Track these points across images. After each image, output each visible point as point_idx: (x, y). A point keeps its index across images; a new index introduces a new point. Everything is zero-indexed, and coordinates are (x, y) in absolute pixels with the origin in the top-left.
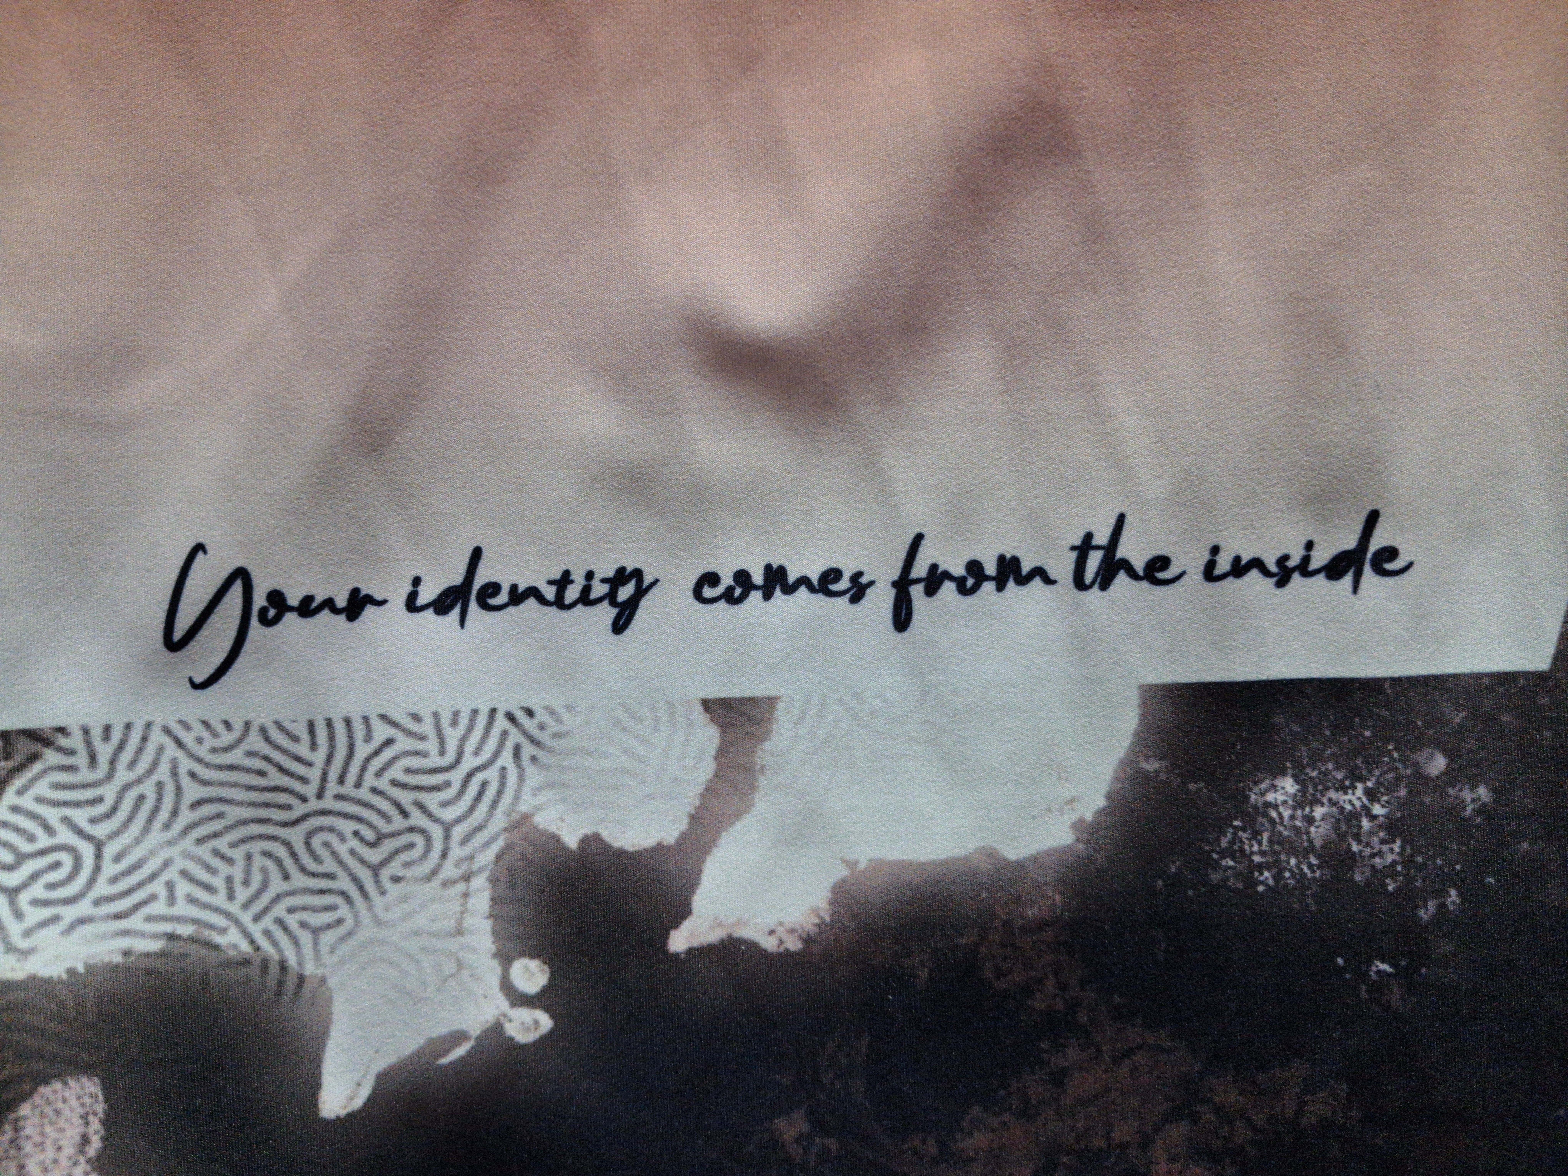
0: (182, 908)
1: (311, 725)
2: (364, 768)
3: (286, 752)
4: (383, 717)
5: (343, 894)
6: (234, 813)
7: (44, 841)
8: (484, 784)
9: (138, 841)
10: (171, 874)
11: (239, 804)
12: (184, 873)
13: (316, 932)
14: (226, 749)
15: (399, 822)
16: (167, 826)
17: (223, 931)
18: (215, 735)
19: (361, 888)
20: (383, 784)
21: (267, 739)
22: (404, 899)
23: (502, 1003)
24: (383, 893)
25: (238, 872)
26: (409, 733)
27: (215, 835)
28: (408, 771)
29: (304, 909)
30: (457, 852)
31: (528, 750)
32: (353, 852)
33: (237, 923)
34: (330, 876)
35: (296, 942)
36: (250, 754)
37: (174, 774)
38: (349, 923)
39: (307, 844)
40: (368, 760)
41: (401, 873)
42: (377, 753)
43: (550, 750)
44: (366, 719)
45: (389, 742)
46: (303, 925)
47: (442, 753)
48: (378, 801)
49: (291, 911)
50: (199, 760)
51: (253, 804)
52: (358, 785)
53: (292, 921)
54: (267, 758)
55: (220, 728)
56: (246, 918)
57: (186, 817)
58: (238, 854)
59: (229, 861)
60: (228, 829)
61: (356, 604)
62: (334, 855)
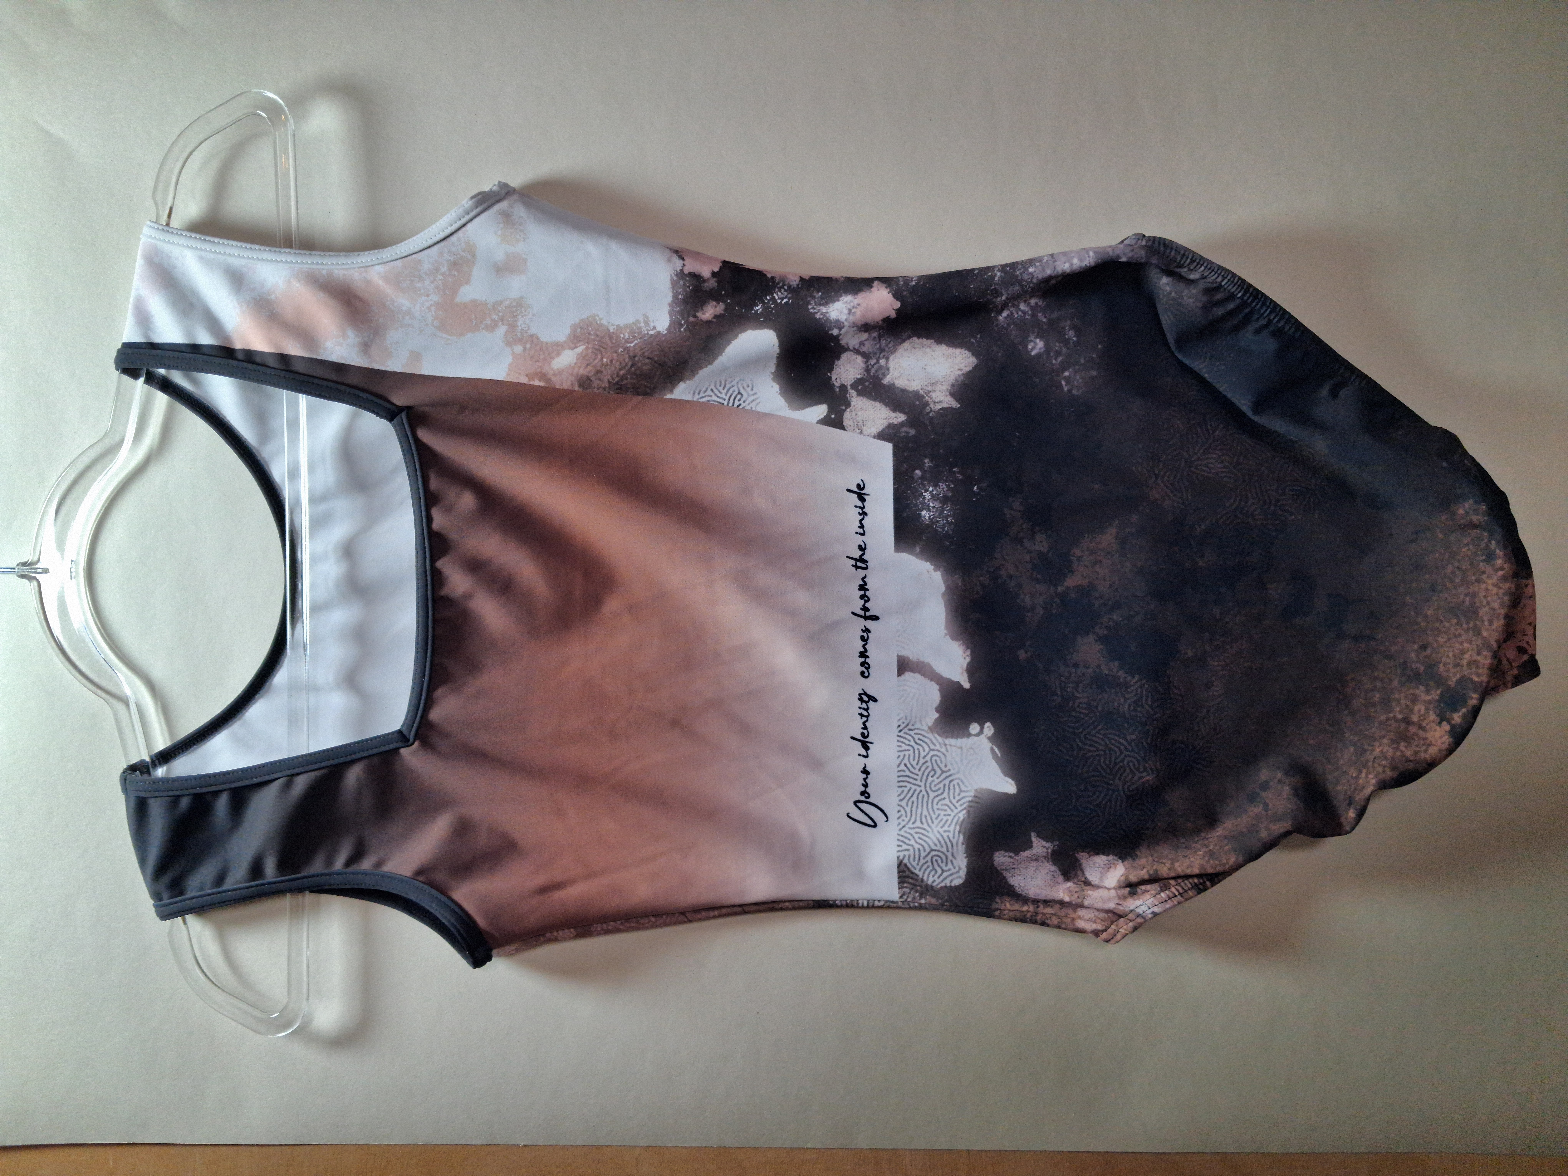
1: (900, 787)
2: (913, 773)
3: (907, 795)
4: (898, 766)
5: (950, 782)
6: (925, 812)
7: (929, 864)
8: (919, 739)
9: (931, 839)
10: (941, 831)
11: (922, 810)
12: (942, 827)
13: (961, 791)
14: (906, 812)
15: (929, 764)
16: (928, 831)
17: (959, 817)
18: (902, 815)
19: (948, 776)
20: (917, 767)
21: (903, 799)
22: (952, 764)
23: (982, 736)
24: (950, 770)
25: (943, 813)
26: (903, 759)
27: (931, 818)
28: (914, 760)
29: (954, 794)
30: (938, 748)
31: (910, 727)
32: (938, 778)
33: (957, 814)
35: (963, 798)
36: (907, 805)
37: (913, 828)
38: (958, 781)
39: (935, 791)
40: (910, 772)
41: (944, 765)
42: (908, 769)
43: (911, 720)
44: (899, 771)
45: (905, 765)
46: (959, 795)
47: (909, 750)
48: (923, 769)
49: (954, 798)
50: (909, 821)
51: (922, 806)
52: (917, 775)
53: (957, 798)
54: (909, 800)
55: (900, 814)
56: (956, 811)
57: (925, 826)
58: (937, 812)
59: (939, 815)
60: (929, 814)
61: (865, 772)
62: (938, 784)
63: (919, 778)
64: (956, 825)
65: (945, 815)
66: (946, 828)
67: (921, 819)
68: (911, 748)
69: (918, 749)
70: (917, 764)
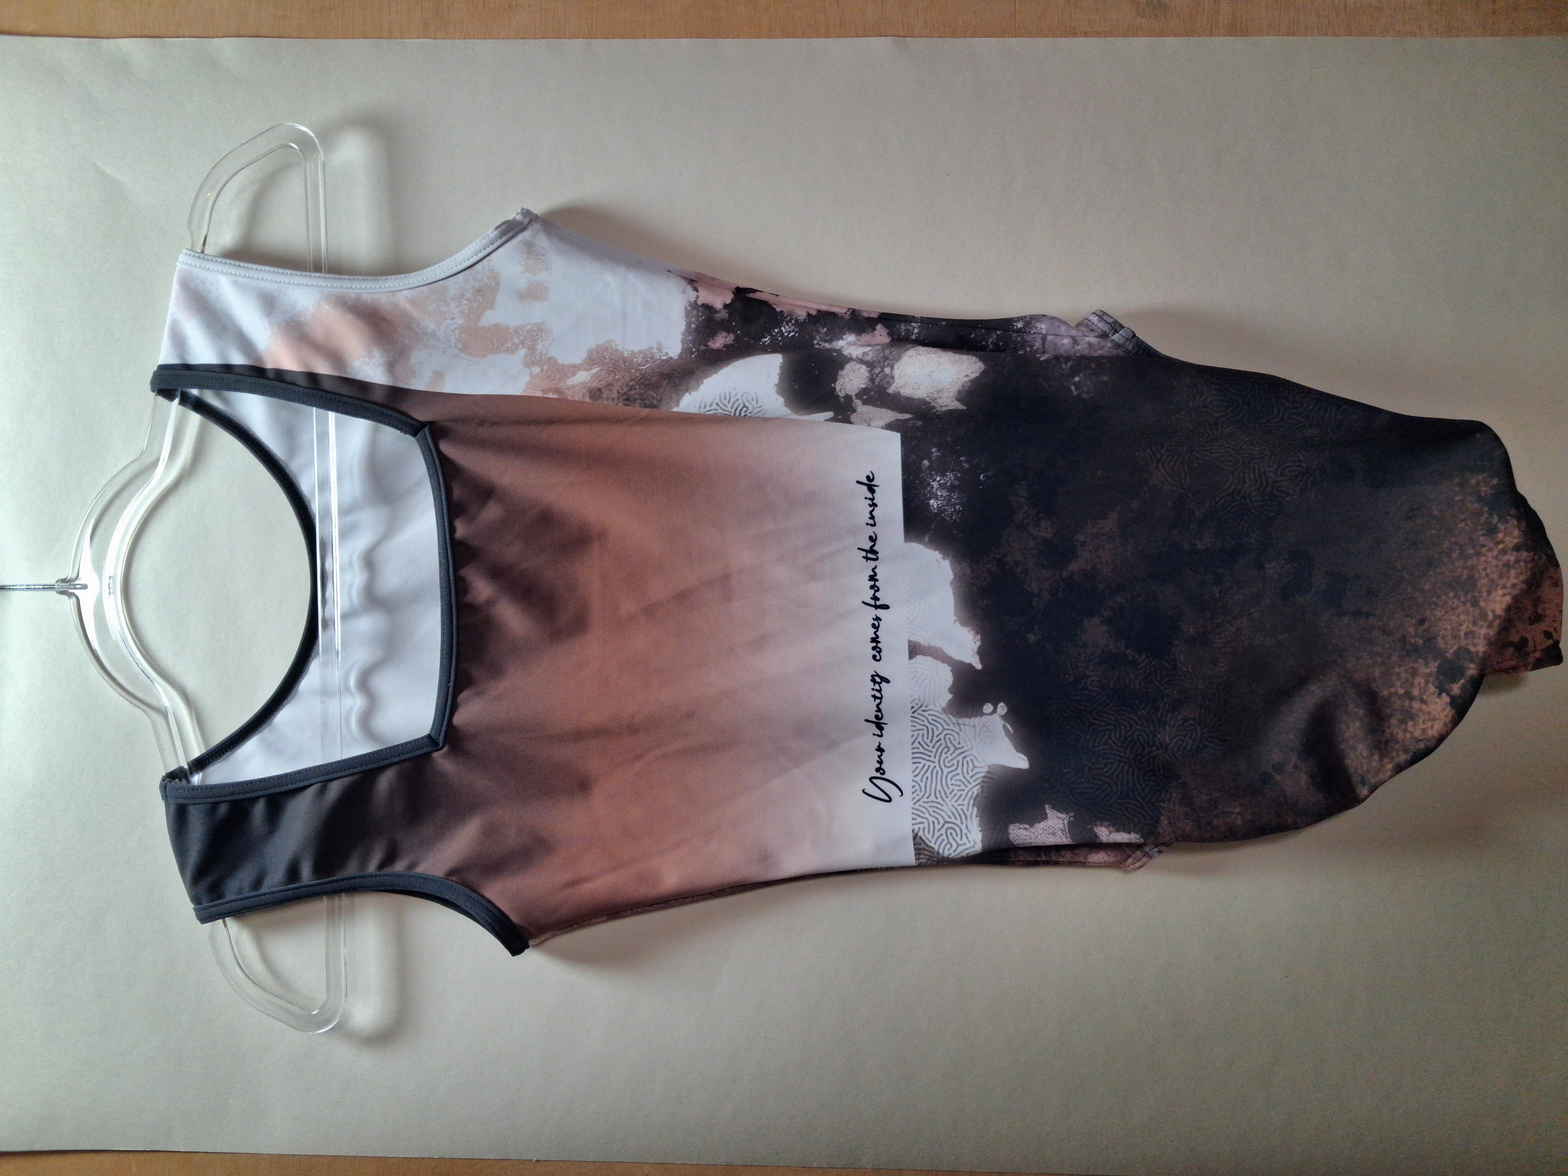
0: (966, 802)
1: (914, 763)
2: (927, 750)
3: (921, 770)
4: (912, 744)
5: (964, 758)
6: (939, 788)
7: (944, 837)
8: (933, 720)
9: (946, 812)
10: (956, 805)
11: (936, 785)
12: (956, 802)
13: (975, 767)
14: (920, 788)
15: (942, 741)
16: (942, 805)
17: (973, 793)
18: (916, 790)
19: (962, 753)
20: (931, 745)
21: (917, 775)
22: (965, 741)
23: (996, 715)
24: (963, 747)
25: (956, 788)
26: (917, 738)
27: (945, 793)
28: (928, 738)
29: (968, 770)
30: (952, 727)
31: (923, 708)
32: (951, 755)
33: (971, 789)
34: (958, 762)
35: (977, 773)
36: (922, 781)
37: (927, 802)
38: (972, 757)
39: (948, 767)
40: (924, 749)
41: (957, 742)
42: (922, 746)
43: (924, 702)
44: (913, 749)
45: (919, 743)
46: (972, 770)
47: (923, 730)
48: (936, 747)
49: (968, 774)
50: (924, 795)
51: (937, 782)
52: (931, 752)
53: (971, 774)
54: (923, 776)
55: (914, 789)
56: (970, 786)
57: (940, 800)
58: (951, 788)
59: (953, 790)
60: (944, 789)
61: (880, 749)
62: (952, 760)
63: (933, 754)
64: (970, 800)
65: (959, 790)
66: (960, 802)
67: (935, 794)
68: (924, 728)
69: (932, 728)
70: (931, 742)
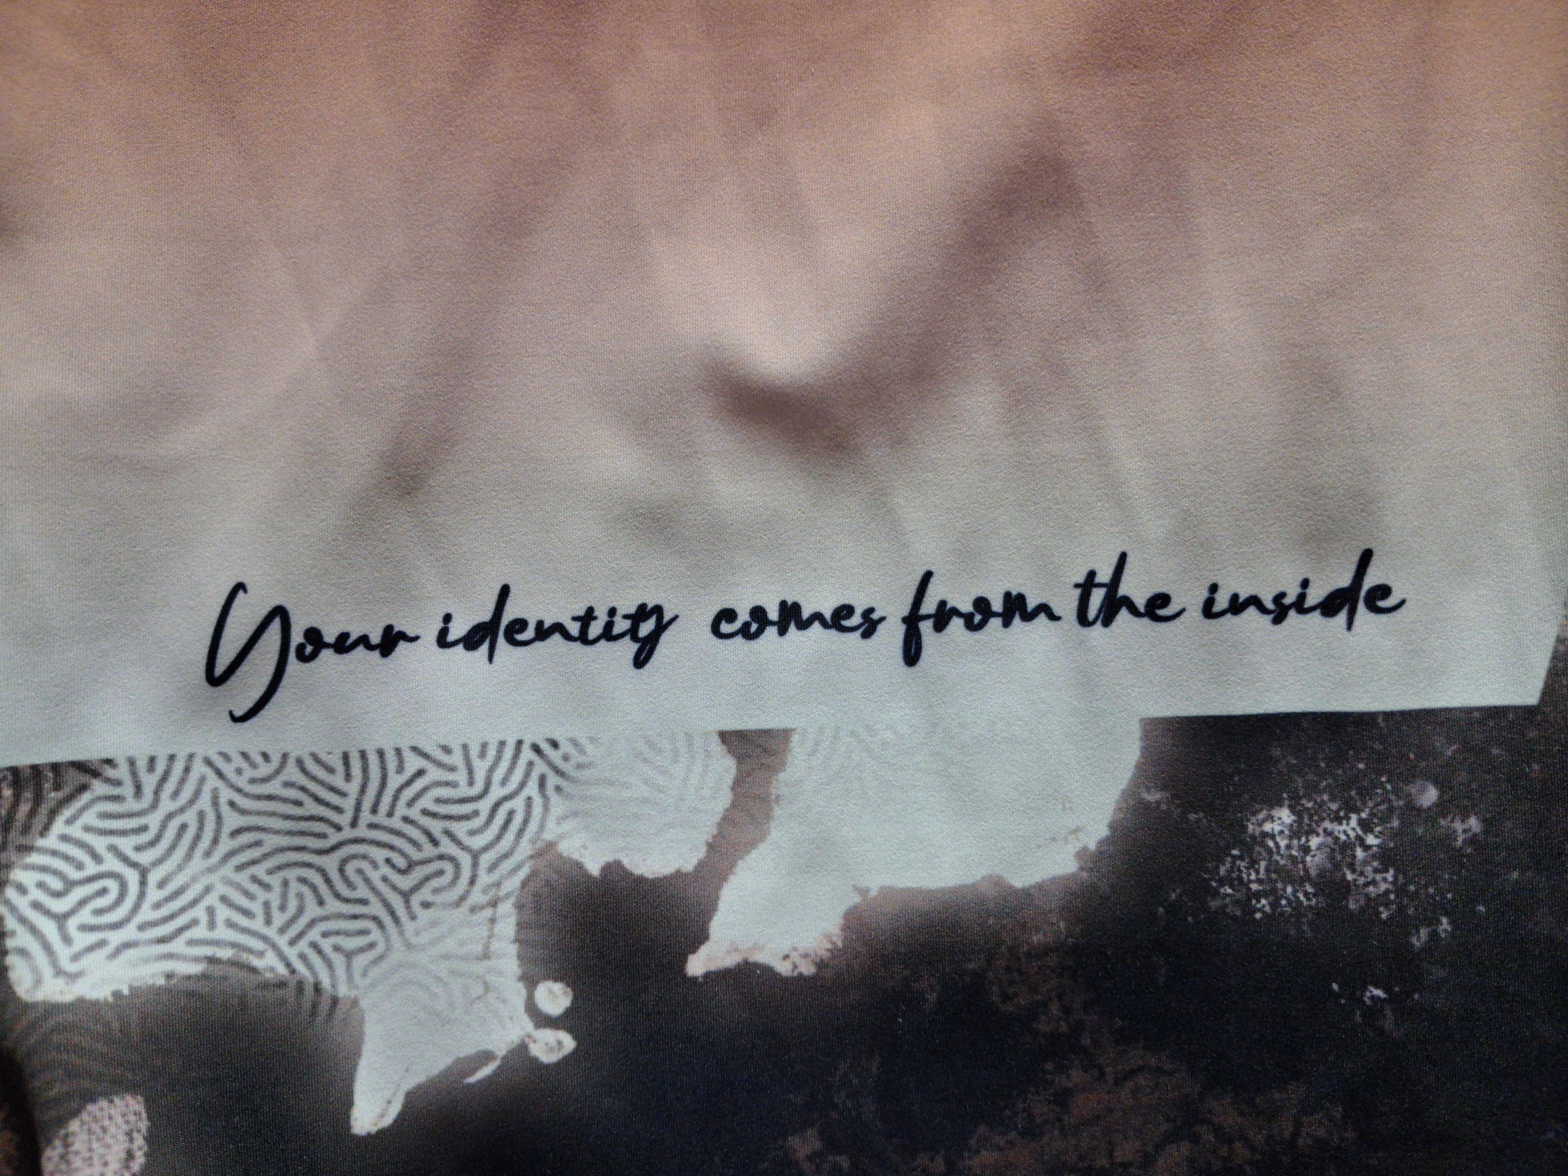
0: (223, 933)
1: (346, 757)
3: (322, 783)
4: (415, 749)
6: (272, 841)
9: (180, 868)
10: (211, 899)
11: (277, 832)
12: (224, 899)
13: (349, 955)
14: (265, 780)
15: (429, 850)
16: (208, 854)
17: (261, 954)
18: (254, 766)
19: (393, 913)
20: (414, 813)
22: (433, 924)
23: (527, 1025)
24: (413, 918)
25: (274, 898)
26: (440, 764)
27: (254, 862)
29: (338, 933)
32: (385, 879)
33: (274, 946)
34: (364, 902)
38: (381, 947)
40: (400, 790)
41: (430, 898)
42: (408, 783)
43: (574, 781)
45: (420, 773)
47: (471, 783)
48: (409, 830)
55: (259, 759)
61: (390, 641)
63: (380, 819)
68: (479, 786)
